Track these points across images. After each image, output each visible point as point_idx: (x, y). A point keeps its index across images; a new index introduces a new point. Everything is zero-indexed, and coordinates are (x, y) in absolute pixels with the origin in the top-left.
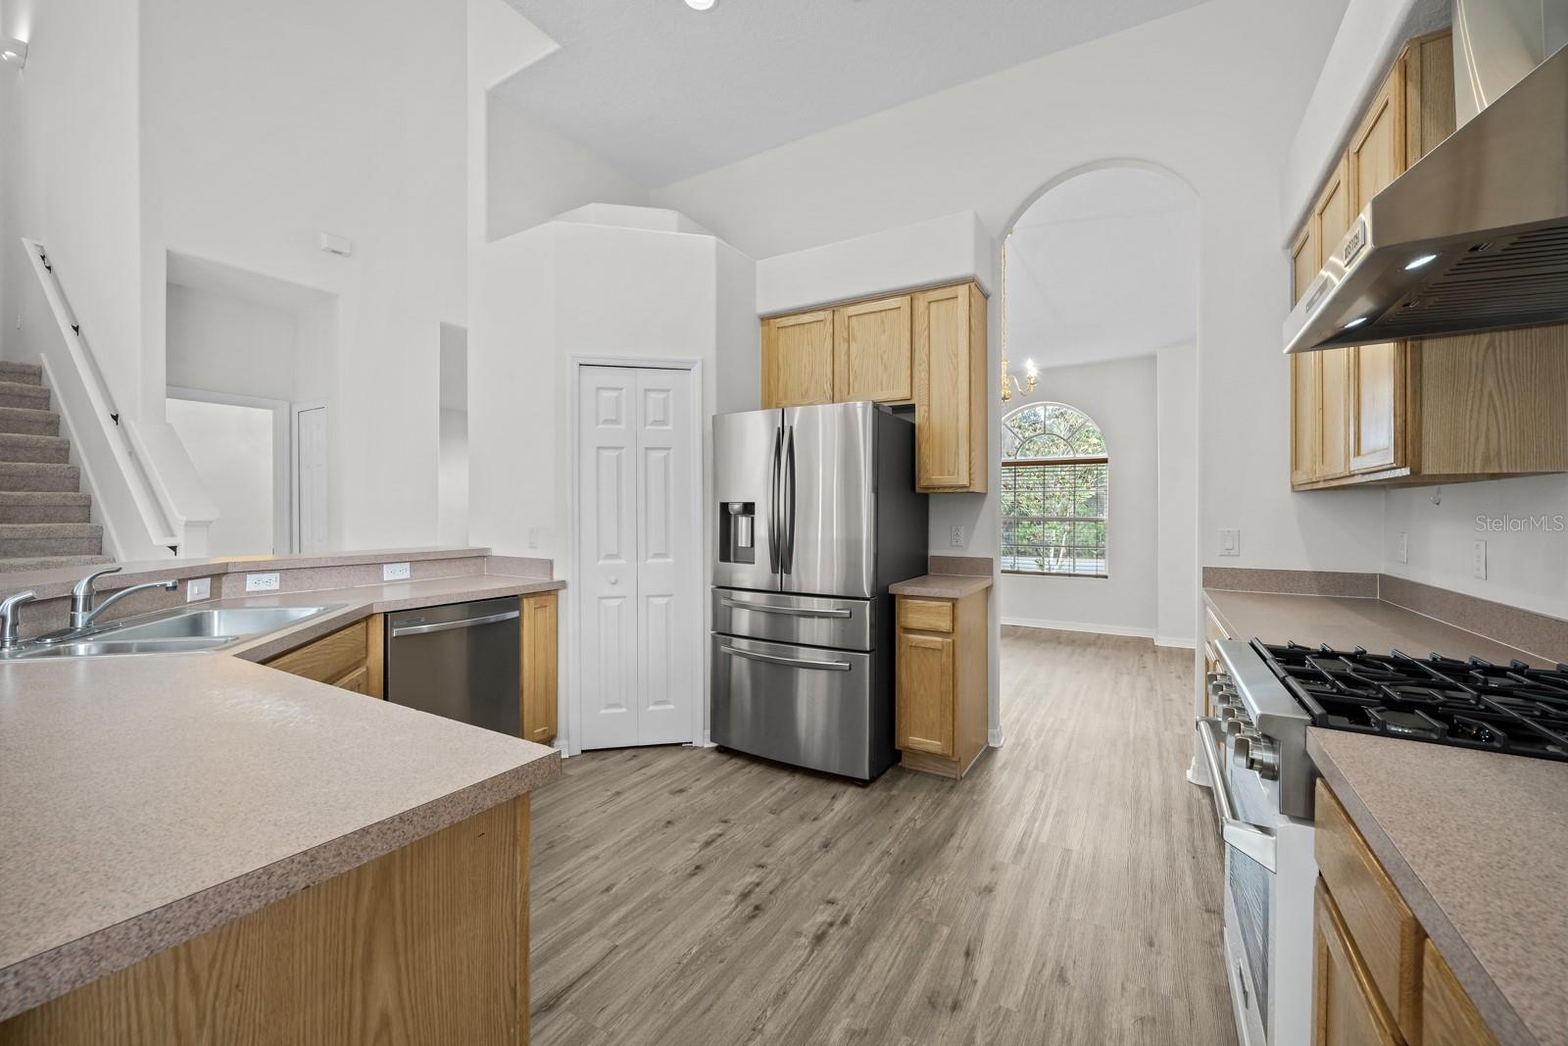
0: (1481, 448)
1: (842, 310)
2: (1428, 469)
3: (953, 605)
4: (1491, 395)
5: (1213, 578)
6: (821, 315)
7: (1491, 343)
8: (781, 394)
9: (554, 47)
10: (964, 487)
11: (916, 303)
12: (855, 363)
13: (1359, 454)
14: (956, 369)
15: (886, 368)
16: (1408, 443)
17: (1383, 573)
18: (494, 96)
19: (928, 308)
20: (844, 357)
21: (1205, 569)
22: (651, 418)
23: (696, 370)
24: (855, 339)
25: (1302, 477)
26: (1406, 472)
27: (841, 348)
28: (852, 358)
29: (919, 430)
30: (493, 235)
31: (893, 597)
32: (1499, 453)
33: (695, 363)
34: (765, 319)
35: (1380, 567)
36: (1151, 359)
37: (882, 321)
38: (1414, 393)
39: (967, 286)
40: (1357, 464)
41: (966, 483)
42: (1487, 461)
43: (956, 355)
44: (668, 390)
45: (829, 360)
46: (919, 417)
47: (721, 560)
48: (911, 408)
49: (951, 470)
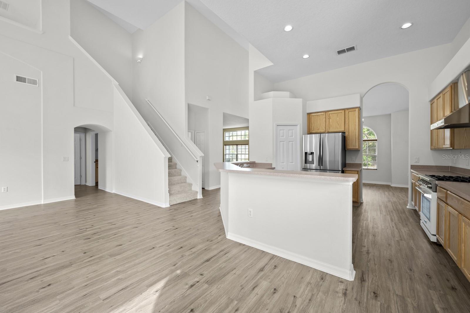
0: (464, 145)
1: (328, 112)
2: (455, 148)
3: (358, 172)
4: (465, 137)
5: (413, 167)
6: (323, 113)
7: (466, 129)
8: (312, 129)
9: (273, 64)
10: (357, 149)
11: (346, 112)
12: (331, 123)
13: (444, 145)
14: (355, 125)
15: (338, 125)
16: (452, 144)
17: (451, 166)
18: (256, 72)
19: (349, 113)
20: (328, 123)
21: (411, 165)
22: (290, 135)
23: (299, 126)
24: (331, 118)
25: (433, 147)
26: (452, 148)
27: (328, 120)
28: (330, 122)
29: (347, 138)
30: (255, 100)
31: (344, 170)
32: (467, 146)
33: (298, 124)
34: (308, 114)
35: (450, 164)
36: (390, 115)
37: (338, 115)
38: (453, 136)
39: (358, 109)
40: (444, 146)
41: (358, 148)
42: (465, 147)
43: (355, 122)
44: (293, 130)
45: (324, 123)
46: (346, 134)
47: (305, 163)
48: (345, 132)
49: (354, 145)
